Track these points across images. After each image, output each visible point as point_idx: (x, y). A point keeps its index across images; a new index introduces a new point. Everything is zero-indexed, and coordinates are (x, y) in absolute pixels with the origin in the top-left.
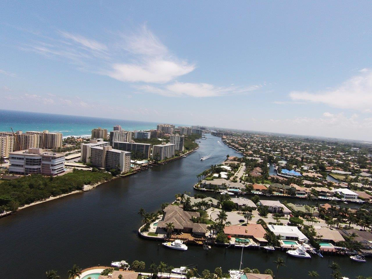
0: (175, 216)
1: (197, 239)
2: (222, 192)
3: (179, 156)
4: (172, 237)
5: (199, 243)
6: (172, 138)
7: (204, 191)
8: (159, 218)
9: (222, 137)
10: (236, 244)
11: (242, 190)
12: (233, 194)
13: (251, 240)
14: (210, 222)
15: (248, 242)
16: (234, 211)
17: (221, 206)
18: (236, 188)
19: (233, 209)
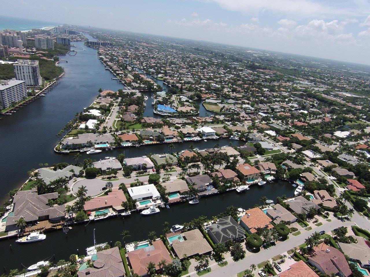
0: (26, 207)
1: (55, 224)
2: (88, 151)
3: (34, 95)
4: (26, 231)
5: (58, 228)
6: (19, 69)
7: (67, 153)
8: (9, 210)
9: (98, 49)
10: (96, 218)
11: (111, 144)
12: (100, 151)
13: (111, 209)
14: (70, 198)
15: (107, 214)
16: (98, 177)
17: (85, 173)
18: (105, 143)
19: (97, 174)
